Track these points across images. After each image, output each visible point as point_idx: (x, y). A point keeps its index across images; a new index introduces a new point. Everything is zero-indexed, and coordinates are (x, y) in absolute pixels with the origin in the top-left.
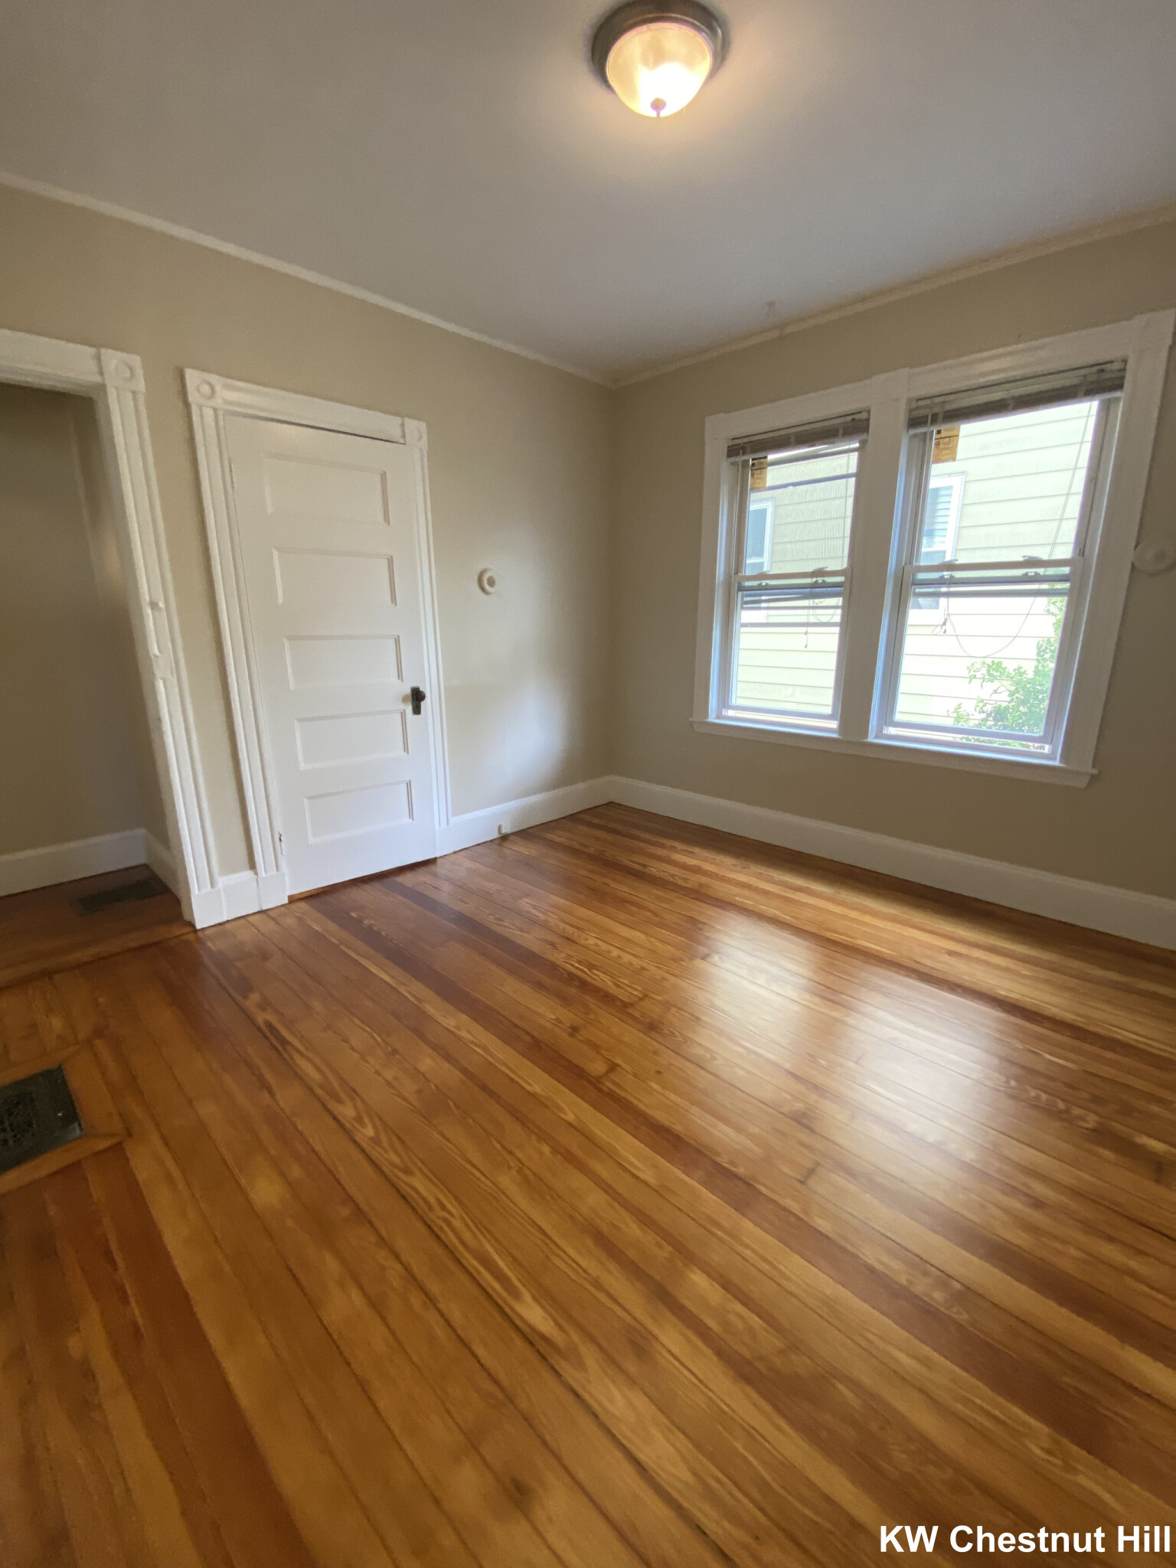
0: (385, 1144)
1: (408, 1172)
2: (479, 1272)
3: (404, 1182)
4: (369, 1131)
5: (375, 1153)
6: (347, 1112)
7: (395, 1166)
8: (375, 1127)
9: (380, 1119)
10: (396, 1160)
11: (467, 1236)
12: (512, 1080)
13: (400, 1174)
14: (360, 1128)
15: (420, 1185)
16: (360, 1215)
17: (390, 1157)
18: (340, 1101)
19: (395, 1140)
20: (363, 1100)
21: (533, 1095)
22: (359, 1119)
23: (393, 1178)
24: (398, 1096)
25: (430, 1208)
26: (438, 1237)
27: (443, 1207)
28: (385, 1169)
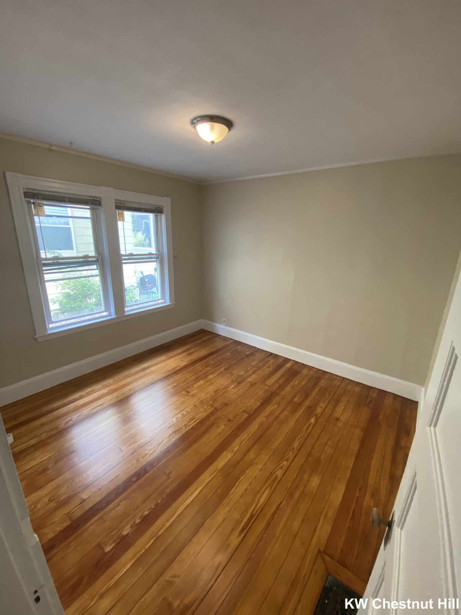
0: (287, 457)
1: (294, 448)
2: (310, 430)
3: (297, 448)
4: (285, 462)
5: (291, 458)
6: (279, 473)
7: (293, 452)
8: (283, 461)
9: (279, 462)
10: (291, 453)
11: (304, 433)
12: (255, 432)
13: (295, 450)
14: (285, 465)
15: (296, 444)
16: (309, 455)
17: (291, 455)
18: (277, 476)
19: (285, 455)
20: (274, 470)
21: (258, 427)
22: (282, 468)
23: (297, 452)
24: (269, 460)
25: (301, 441)
26: (307, 438)
27: (300, 438)
28: (295, 454)
